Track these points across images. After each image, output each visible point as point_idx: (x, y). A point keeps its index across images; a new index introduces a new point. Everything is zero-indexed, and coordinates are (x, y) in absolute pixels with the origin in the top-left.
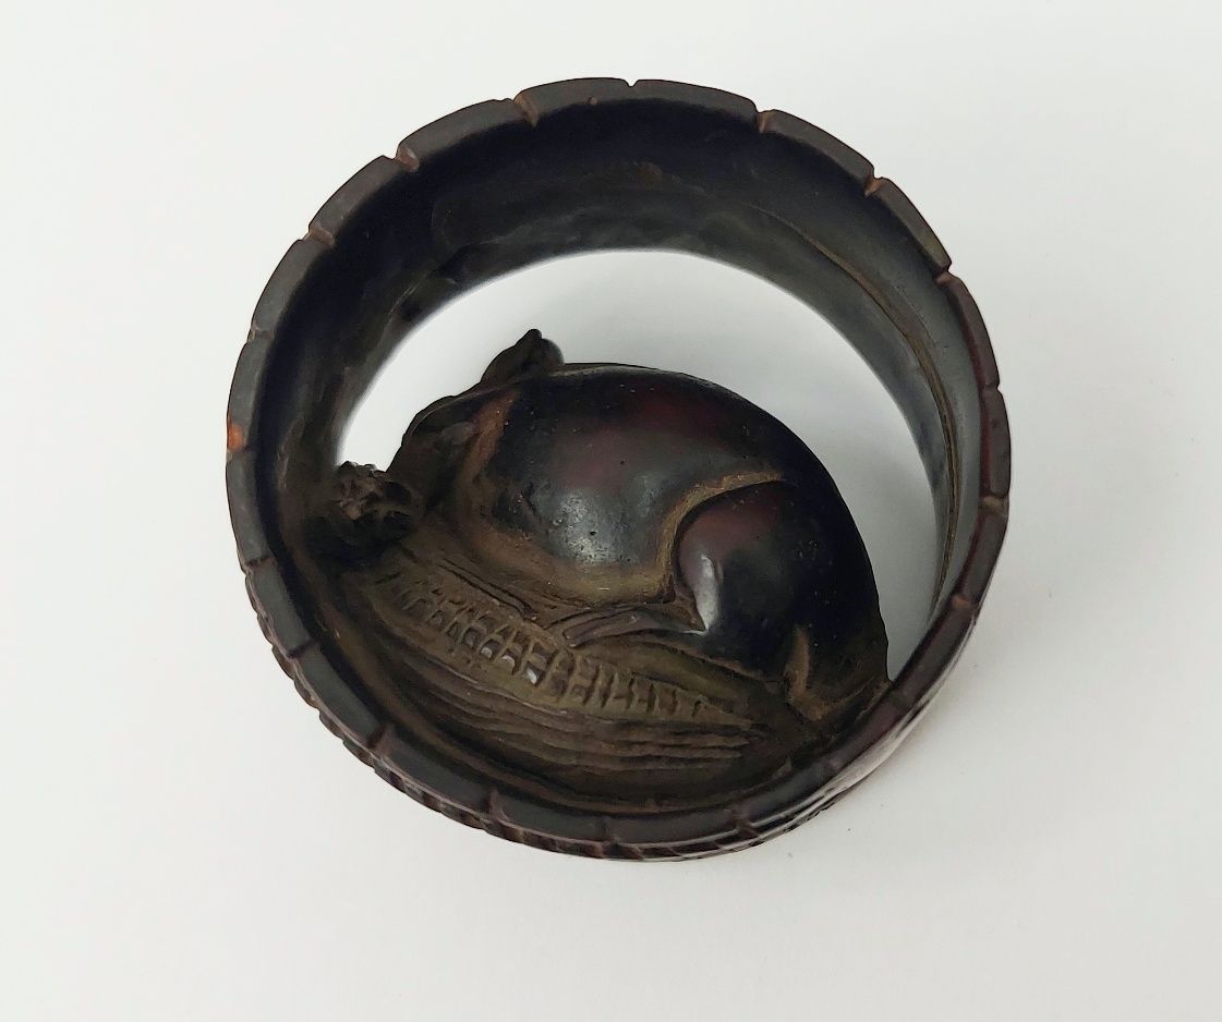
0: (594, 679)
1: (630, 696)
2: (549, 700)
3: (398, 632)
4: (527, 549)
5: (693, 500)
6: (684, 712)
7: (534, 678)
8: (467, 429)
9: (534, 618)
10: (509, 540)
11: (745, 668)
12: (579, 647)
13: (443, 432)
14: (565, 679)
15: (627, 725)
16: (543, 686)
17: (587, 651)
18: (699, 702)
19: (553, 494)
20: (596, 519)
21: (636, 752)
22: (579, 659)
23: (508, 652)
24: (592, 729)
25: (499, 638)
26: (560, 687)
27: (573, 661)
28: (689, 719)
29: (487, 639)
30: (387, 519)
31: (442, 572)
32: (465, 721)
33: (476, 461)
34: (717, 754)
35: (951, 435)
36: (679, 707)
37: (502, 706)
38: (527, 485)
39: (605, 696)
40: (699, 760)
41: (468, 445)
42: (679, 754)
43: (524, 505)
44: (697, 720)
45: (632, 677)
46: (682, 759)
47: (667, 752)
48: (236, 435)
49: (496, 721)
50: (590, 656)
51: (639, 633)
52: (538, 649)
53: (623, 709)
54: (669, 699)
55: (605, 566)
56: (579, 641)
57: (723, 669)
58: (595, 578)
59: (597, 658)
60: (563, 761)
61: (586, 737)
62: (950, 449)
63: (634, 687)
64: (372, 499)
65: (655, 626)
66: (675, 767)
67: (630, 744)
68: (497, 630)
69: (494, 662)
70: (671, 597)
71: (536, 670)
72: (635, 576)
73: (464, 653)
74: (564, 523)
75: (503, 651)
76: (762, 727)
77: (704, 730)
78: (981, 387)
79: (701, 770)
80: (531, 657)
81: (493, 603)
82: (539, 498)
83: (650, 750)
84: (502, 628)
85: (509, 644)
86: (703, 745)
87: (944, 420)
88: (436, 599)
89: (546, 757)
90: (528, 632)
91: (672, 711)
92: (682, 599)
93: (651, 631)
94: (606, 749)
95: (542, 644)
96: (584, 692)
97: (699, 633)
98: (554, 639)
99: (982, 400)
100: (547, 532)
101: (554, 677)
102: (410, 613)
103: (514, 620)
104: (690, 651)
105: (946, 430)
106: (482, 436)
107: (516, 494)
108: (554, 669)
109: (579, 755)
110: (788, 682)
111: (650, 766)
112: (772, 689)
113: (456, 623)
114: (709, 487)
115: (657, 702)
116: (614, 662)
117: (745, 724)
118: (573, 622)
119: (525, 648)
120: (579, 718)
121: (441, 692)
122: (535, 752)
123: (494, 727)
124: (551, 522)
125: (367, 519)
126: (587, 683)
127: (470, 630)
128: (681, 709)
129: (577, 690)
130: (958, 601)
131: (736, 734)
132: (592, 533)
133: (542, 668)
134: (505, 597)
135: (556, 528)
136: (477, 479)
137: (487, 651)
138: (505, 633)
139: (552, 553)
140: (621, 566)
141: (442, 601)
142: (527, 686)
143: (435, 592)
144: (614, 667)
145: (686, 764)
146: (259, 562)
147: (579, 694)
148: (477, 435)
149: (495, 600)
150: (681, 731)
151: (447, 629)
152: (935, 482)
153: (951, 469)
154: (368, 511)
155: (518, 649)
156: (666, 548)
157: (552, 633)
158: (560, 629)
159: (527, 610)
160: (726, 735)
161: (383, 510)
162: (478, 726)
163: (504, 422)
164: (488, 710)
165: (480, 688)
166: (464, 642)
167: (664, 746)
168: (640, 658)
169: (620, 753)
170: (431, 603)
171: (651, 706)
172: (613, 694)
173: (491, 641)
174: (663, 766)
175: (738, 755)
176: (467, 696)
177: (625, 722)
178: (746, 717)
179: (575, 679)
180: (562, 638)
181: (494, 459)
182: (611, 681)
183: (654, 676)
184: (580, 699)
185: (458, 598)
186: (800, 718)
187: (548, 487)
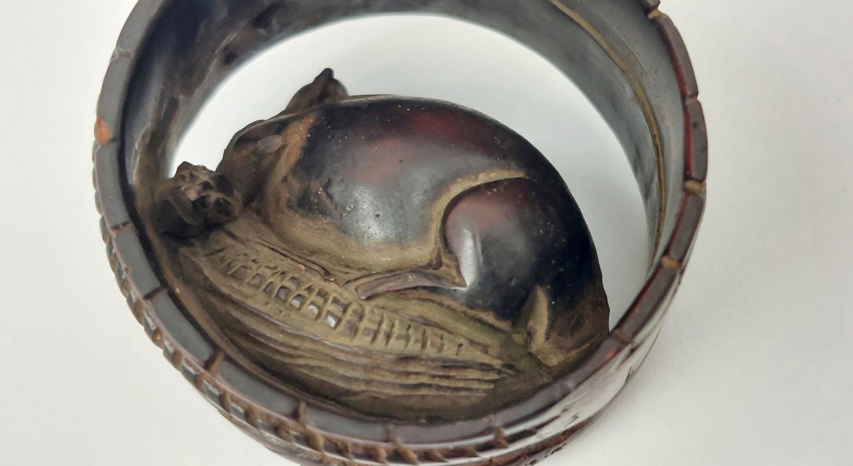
0: (380, 324)
1: (407, 338)
2: (345, 340)
3: (224, 290)
4: (325, 230)
5: (456, 190)
6: (449, 352)
7: (332, 322)
8: (277, 141)
9: (332, 279)
10: (311, 224)
11: (497, 318)
12: (369, 298)
13: (259, 143)
14: (357, 323)
15: (405, 359)
16: (340, 328)
17: (373, 303)
18: (461, 345)
19: (347, 187)
20: (379, 205)
21: (412, 380)
22: (367, 309)
23: (312, 303)
24: (378, 362)
25: (305, 293)
26: (354, 330)
27: (363, 311)
28: (454, 357)
29: (296, 294)
30: (217, 202)
31: (259, 247)
32: (277, 357)
33: (284, 166)
34: (476, 385)
35: (660, 149)
36: (446, 347)
37: (308, 345)
38: (326, 181)
39: (388, 336)
40: (461, 389)
41: (278, 153)
42: (445, 383)
43: (324, 195)
44: (460, 358)
45: (409, 323)
46: (449, 388)
47: (436, 381)
48: (104, 130)
49: (301, 357)
50: (377, 306)
51: (415, 288)
52: (335, 301)
53: (402, 348)
54: (438, 341)
55: (387, 241)
56: (369, 294)
57: (480, 321)
58: (379, 250)
59: (383, 308)
60: (355, 387)
61: (373, 368)
62: (659, 161)
63: (411, 332)
64: (206, 186)
65: (428, 283)
66: (442, 393)
67: (408, 374)
68: (303, 288)
69: (301, 311)
70: (440, 264)
71: (335, 317)
72: (410, 249)
73: (277, 306)
74: (355, 209)
75: (308, 302)
76: (511, 367)
77: (465, 366)
78: (684, 97)
79: (463, 396)
80: (330, 307)
81: (300, 269)
82: (335, 190)
83: (424, 380)
84: (307, 286)
85: (313, 297)
86: (463, 378)
87: (653, 137)
88: (254, 266)
89: (341, 384)
90: (327, 289)
91: (440, 350)
92: (448, 266)
93: (425, 288)
94: (390, 378)
95: (339, 298)
96: (372, 334)
97: (462, 289)
98: (348, 295)
99: (685, 108)
100: (341, 216)
101: (348, 322)
102: (233, 276)
103: (317, 281)
104: (455, 305)
105: (655, 145)
106: (289, 147)
107: (317, 187)
108: (348, 316)
109: (368, 382)
110: (530, 335)
111: (423, 392)
112: (518, 338)
113: (271, 283)
114: (468, 181)
115: (429, 343)
116: (395, 311)
117: (497, 363)
118: (363, 281)
119: (326, 301)
120: (368, 354)
121: (260, 335)
122: (332, 381)
123: (301, 362)
124: (345, 208)
125: (201, 202)
126: (375, 327)
127: (283, 287)
128: (447, 350)
129: (366, 332)
130: (666, 261)
131: (491, 370)
132: (378, 216)
133: (340, 315)
134: (309, 264)
135: (349, 212)
136: (285, 180)
137: (296, 303)
138: (310, 289)
139: (344, 232)
140: (401, 241)
141: (259, 268)
142: (327, 329)
143: (254, 261)
144: (395, 316)
145: (451, 392)
146: (121, 227)
147: (368, 335)
148: (284, 147)
149: (301, 266)
150: (449, 365)
151: (263, 287)
152: (646, 193)
153: (659, 177)
154: (204, 194)
155: (320, 301)
156: (436, 226)
157: (347, 289)
158: (352, 286)
159: (327, 274)
160: (482, 370)
161: (214, 196)
162: (287, 360)
163: (307, 135)
164: (295, 348)
165: (290, 331)
166: (277, 296)
167: (434, 376)
168: (415, 309)
169: (400, 381)
170: (251, 269)
171: (424, 346)
172: (395, 335)
173: (299, 295)
174: (433, 392)
175: (492, 386)
176: (281, 337)
177: (404, 356)
178: (499, 358)
179: (365, 324)
180: (355, 293)
181: (299, 163)
182: (393, 326)
183: (427, 323)
184: (369, 339)
185: (272, 265)
186: (540, 364)
187: (342, 180)
